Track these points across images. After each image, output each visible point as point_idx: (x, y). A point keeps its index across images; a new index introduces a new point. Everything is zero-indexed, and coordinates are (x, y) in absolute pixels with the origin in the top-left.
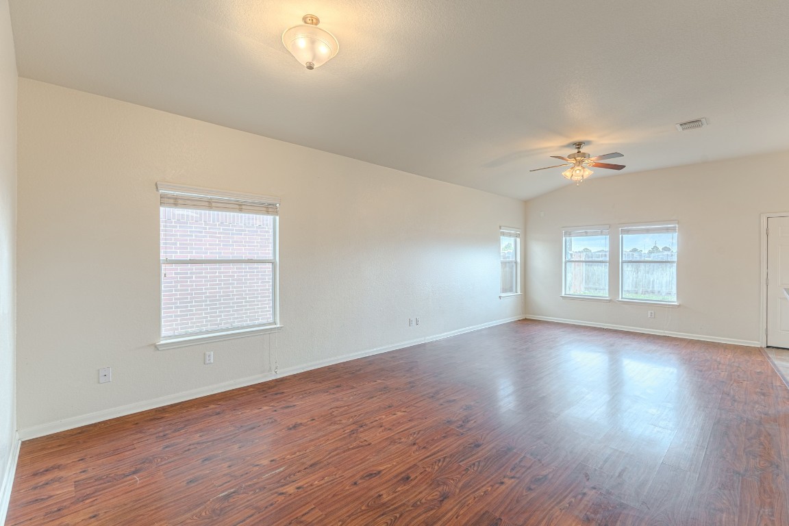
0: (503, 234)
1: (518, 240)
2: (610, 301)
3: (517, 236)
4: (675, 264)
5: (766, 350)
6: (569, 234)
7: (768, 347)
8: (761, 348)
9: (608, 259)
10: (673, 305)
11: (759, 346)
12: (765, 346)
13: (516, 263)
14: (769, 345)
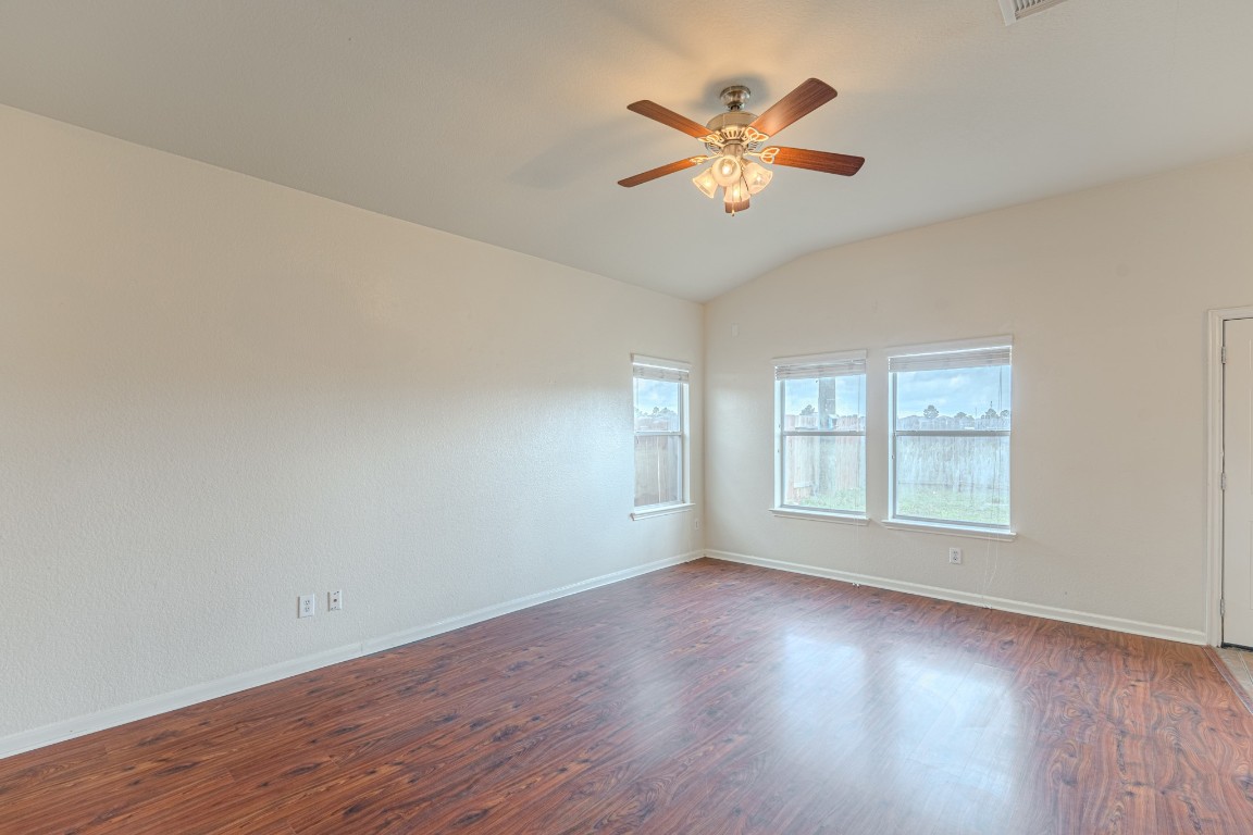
0: (642, 372)
1: (686, 386)
2: (869, 522)
3: (680, 378)
4: (1006, 439)
5: (1221, 651)
6: (785, 372)
7: (1224, 646)
8: (1209, 647)
9: (862, 427)
10: (1001, 536)
11: (1203, 643)
12: (1216, 642)
13: (682, 437)
14: (1226, 641)
